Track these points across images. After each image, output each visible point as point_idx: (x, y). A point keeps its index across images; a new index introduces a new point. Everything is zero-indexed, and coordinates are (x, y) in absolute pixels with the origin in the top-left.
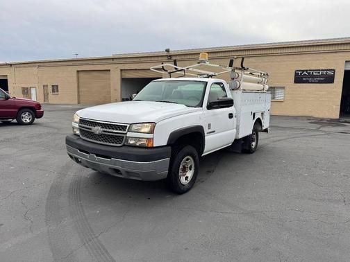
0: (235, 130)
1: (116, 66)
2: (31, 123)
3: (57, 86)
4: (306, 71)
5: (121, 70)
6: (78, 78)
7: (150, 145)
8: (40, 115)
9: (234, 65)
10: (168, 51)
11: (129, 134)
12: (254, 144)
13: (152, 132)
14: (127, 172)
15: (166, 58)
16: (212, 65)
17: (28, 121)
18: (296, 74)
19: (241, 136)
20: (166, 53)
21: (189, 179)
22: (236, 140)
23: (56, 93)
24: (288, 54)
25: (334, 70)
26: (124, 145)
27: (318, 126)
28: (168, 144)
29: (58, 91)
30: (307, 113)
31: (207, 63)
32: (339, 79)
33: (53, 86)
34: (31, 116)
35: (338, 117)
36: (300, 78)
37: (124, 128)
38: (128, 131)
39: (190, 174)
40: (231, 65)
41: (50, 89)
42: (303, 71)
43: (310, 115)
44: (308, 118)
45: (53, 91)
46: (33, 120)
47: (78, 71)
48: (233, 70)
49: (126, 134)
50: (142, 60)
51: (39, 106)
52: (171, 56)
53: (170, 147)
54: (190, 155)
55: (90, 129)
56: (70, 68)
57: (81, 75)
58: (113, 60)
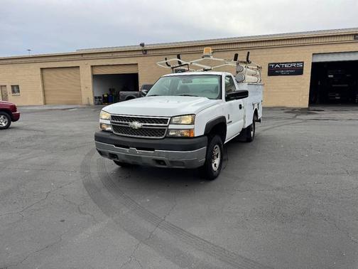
0: (243, 120)
1: (86, 62)
2: (7, 127)
3: (18, 86)
4: (279, 64)
5: (92, 66)
6: (42, 76)
7: (192, 136)
8: (16, 118)
9: (239, 59)
10: (142, 45)
11: (171, 127)
12: (252, 133)
13: (193, 123)
14: (171, 162)
15: (141, 53)
16: (216, 59)
17: (4, 125)
18: (270, 67)
19: (246, 126)
20: (141, 48)
21: (217, 166)
22: (243, 130)
23: (17, 94)
24: (262, 48)
25: (303, 62)
26: (166, 137)
27: (294, 115)
28: (205, 134)
29: (19, 92)
30: (281, 104)
31: (212, 57)
32: (307, 70)
33: (12, 86)
34: (6, 120)
35: (307, 106)
36: (274, 71)
37: (165, 121)
38: (170, 123)
39: (217, 161)
40: (236, 59)
41: (9, 89)
42: (276, 64)
43: (283, 105)
44: (283, 108)
45: (13, 92)
46: (9, 124)
47: (42, 69)
48: (238, 64)
49: (168, 126)
50: (115, 55)
51: (14, 108)
52: (146, 51)
53: (206, 137)
54: (218, 144)
55: (127, 124)
56: (32, 66)
57: (46, 72)
58: (82, 55)
